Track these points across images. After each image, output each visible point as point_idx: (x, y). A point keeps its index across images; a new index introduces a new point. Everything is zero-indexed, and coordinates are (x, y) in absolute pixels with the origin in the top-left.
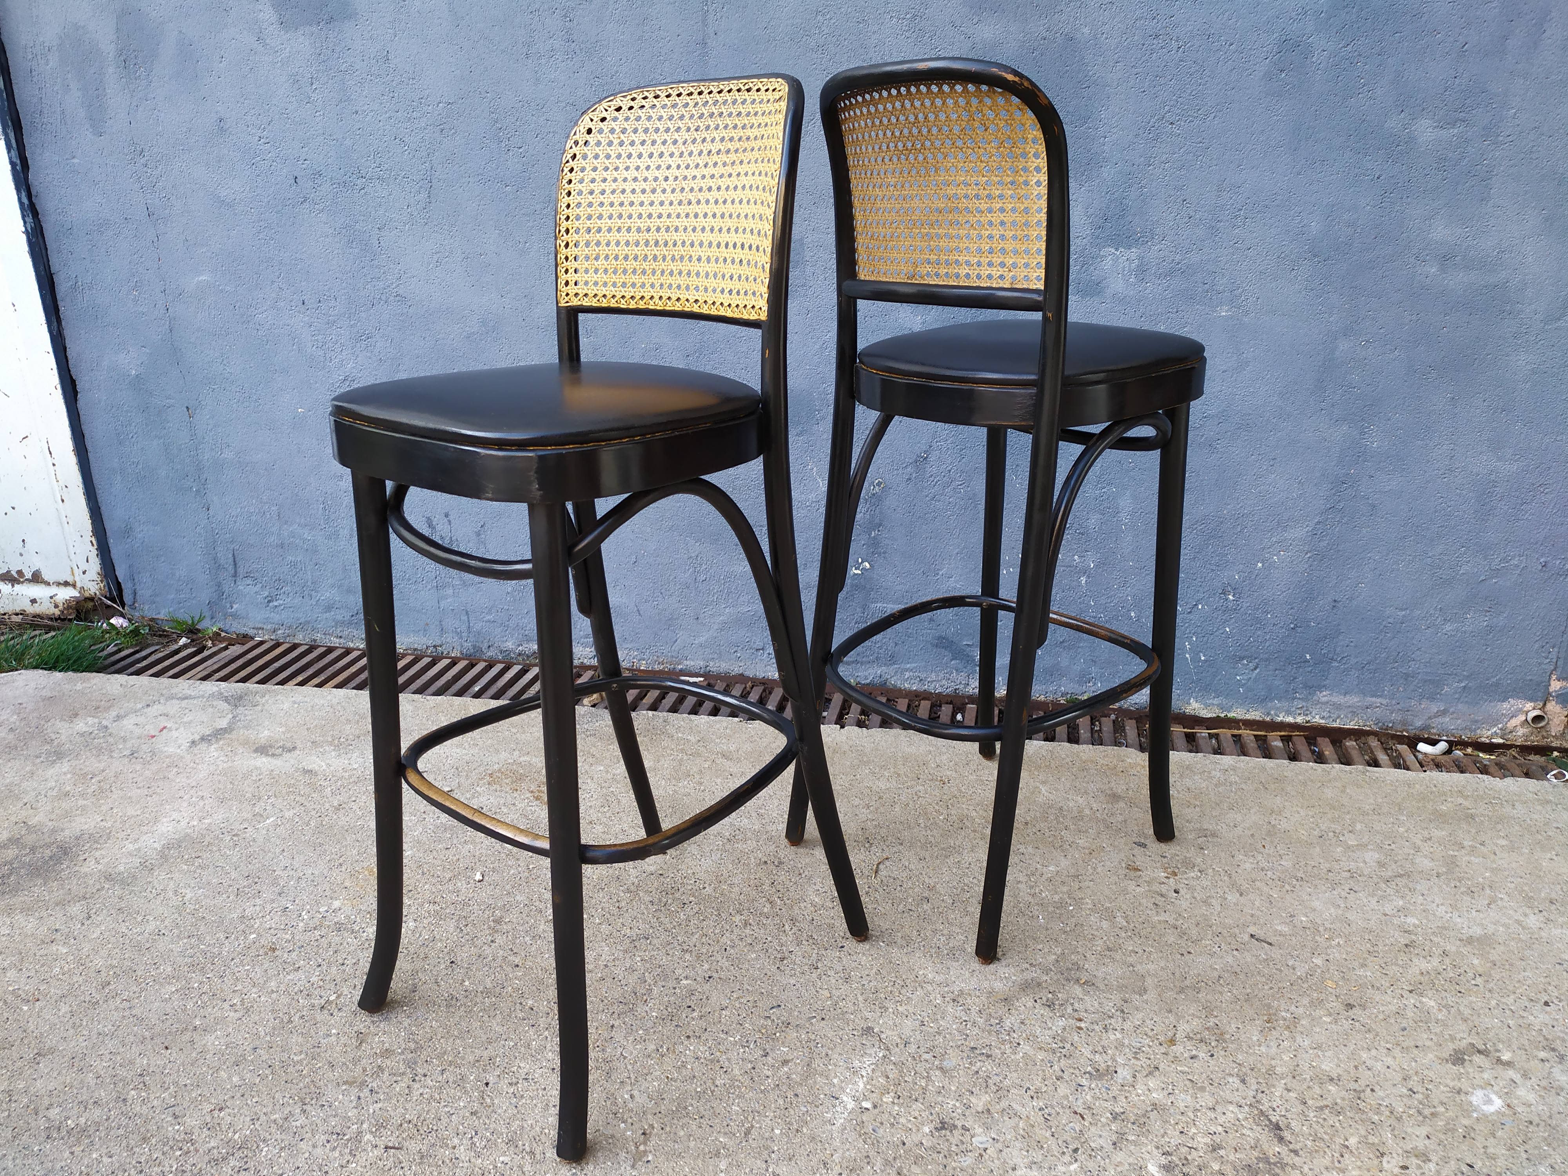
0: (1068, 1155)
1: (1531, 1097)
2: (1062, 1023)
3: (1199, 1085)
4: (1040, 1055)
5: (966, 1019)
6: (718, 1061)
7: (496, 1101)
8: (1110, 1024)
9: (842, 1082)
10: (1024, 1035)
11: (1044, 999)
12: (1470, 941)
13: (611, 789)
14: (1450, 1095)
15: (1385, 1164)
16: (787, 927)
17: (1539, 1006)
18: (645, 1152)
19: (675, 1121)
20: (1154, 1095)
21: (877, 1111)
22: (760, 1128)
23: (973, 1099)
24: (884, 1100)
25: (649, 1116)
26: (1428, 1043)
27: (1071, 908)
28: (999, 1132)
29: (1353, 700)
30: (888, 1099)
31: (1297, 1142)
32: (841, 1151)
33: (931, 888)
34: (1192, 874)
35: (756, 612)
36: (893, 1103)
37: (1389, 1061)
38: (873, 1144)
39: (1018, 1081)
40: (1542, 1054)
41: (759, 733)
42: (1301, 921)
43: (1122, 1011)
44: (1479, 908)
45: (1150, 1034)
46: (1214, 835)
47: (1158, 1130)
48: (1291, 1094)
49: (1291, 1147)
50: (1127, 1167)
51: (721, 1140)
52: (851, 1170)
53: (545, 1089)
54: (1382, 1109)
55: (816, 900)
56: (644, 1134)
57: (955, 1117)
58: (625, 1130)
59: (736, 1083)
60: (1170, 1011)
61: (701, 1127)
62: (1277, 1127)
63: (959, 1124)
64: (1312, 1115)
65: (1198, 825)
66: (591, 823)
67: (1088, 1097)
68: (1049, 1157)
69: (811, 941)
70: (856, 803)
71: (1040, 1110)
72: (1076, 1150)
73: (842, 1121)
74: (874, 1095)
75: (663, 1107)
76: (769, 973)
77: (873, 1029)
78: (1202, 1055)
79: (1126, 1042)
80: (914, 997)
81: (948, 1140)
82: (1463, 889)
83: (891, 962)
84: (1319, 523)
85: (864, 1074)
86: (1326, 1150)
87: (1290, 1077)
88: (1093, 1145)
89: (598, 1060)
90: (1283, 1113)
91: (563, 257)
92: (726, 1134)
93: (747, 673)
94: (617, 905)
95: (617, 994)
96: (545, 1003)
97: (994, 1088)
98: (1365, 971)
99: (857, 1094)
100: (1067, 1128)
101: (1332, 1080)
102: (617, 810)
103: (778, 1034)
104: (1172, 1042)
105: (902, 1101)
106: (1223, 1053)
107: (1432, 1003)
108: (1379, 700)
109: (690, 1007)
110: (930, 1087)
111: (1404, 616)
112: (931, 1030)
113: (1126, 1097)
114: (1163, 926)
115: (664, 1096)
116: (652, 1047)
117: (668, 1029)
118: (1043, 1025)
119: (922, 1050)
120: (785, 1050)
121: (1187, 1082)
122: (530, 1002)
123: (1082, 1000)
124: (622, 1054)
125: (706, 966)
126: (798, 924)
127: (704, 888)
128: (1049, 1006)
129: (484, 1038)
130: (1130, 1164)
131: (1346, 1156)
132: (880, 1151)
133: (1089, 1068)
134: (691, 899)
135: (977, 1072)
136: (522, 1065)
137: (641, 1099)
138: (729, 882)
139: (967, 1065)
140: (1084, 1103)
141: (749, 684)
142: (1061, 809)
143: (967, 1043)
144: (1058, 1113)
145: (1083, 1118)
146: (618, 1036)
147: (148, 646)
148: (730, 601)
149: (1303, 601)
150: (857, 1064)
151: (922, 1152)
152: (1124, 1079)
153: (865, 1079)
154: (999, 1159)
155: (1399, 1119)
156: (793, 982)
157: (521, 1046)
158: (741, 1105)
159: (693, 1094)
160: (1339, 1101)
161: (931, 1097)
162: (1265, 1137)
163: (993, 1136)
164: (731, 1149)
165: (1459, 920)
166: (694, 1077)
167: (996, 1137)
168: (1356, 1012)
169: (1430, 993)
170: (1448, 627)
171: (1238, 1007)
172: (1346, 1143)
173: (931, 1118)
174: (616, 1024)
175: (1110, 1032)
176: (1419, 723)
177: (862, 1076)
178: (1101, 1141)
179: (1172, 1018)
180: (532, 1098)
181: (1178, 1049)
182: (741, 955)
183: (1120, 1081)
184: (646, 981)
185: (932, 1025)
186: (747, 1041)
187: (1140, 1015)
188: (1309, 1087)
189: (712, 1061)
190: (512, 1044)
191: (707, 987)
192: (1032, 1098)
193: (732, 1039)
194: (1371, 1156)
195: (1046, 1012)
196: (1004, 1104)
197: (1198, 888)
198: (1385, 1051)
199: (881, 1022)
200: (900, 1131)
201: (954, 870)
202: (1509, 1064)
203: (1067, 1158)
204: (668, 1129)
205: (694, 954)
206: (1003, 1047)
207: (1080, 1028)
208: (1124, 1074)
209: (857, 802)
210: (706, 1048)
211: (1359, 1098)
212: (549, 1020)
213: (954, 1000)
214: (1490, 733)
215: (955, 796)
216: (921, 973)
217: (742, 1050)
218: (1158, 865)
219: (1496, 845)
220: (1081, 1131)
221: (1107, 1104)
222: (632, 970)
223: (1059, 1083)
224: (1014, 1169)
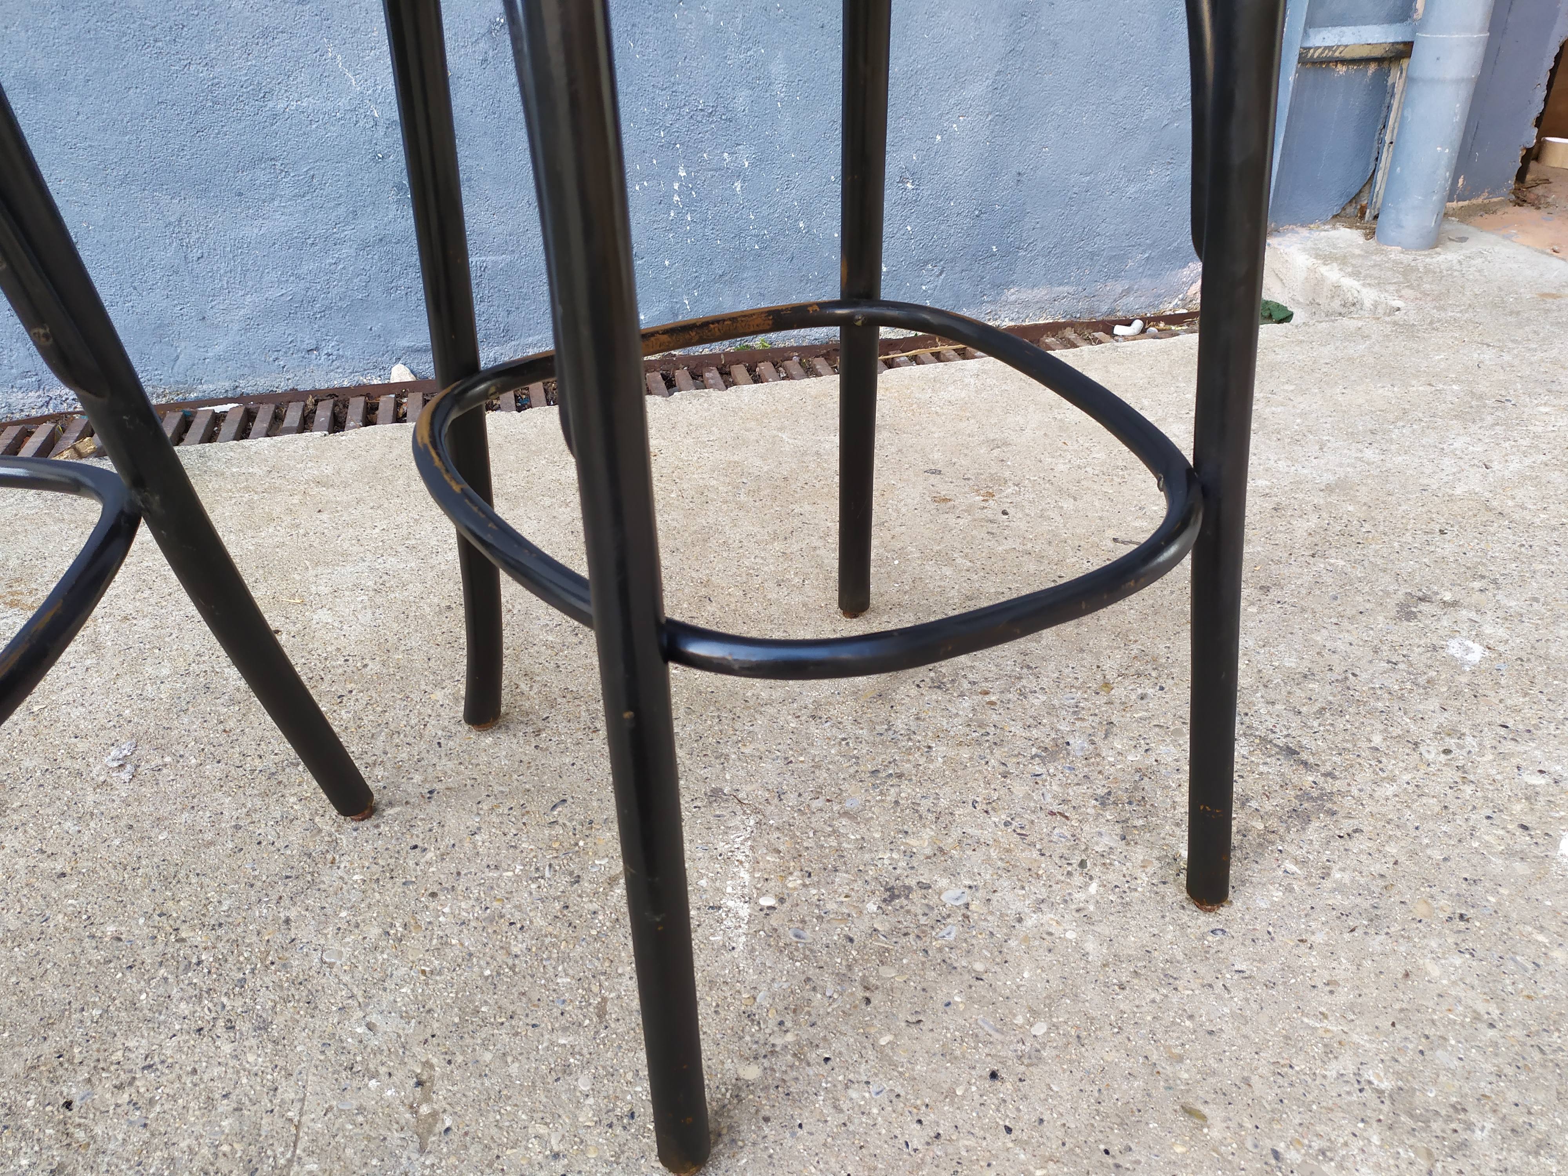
0: (1076, 875)
1: (1502, 632)
2: (967, 703)
3: (1172, 728)
4: (965, 754)
5: (843, 736)
6: (502, 916)
7: (98, 1130)
8: (1024, 687)
9: (714, 880)
10: (930, 734)
11: (927, 680)
12: (1329, 489)
13: (145, 564)
14: (1429, 655)
15: (1425, 754)
16: (523, 686)
17: (1438, 537)
18: (434, 1115)
19: (468, 1040)
20: (1130, 758)
21: (787, 905)
22: (619, 997)
23: (912, 841)
24: (790, 885)
25: (417, 1049)
26: (1368, 606)
27: (896, 562)
28: (971, 875)
29: (1041, 293)
30: (794, 882)
31: (1324, 762)
32: (764, 987)
33: (706, 584)
34: (1010, 490)
35: (294, 294)
36: (804, 885)
37: (1348, 638)
38: (806, 957)
39: (957, 797)
40: (1477, 585)
41: (361, 444)
42: (1155, 512)
43: (1029, 667)
44: (1316, 455)
45: (1077, 684)
46: (1006, 444)
47: (1164, 802)
48: (1277, 707)
49: (1322, 770)
50: (1157, 864)
51: (562, 1041)
52: (795, 1011)
53: (194, 1071)
54: (1379, 692)
55: (550, 638)
56: (420, 1083)
57: (900, 875)
58: (381, 1090)
59: (547, 940)
60: (1082, 650)
61: (517, 1034)
62: (1290, 752)
63: (913, 883)
64: (1316, 724)
65: (982, 438)
66: (126, 618)
67: (1055, 787)
68: (1055, 887)
69: (568, 696)
70: (548, 503)
71: (1007, 824)
72: (1082, 864)
73: (743, 939)
74: (772, 884)
75: (436, 1025)
76: (525, 759)
77: (721, 790)
78: (1150, 691)
79: (1056, 702)
80: (756, 729)
81: (908, 912)
82: (1287, 440)
83: (701, 693)
84: (999, 72)
85: (743, 859)
86: (1359, 760)
87: (1261, 687)
88: (1097, 848)
89: (281, 987)
90: (1285, 733)
92: (565, 1029)
93: (301, 387)
94: (221, 727)
95: (275, 865)
96: (141, 921)
97: (931, 817)
98: (1254, 547)
99: (746, 891)
100: (1055, 838)
101: (1305, 676)
102: (167, 591)
103: (581, 843)
104: (1107, 686)
105: (816, 879)
106: (1170, 681)
107: (1341, 563)
108: (1066, 288)
109: (415, 847)
110: (845, 845)
111: (1089, 182)
112: (805, 766)
113: (1100, 772)
114: (1013, 555)
115: (430, 1004)
116: (374, 932)
117: (392, 893)
118: (945, 713)
119: (807, 796)
120: (603, 862)
121: (1157, 729)
122: (110, 929)
123: (973, 667)
124: (323, 962)
125: (417, 778)
126: (538, 678)
127: (366, 666)
128: (939, 687)
129: (34, 1020)
130: (1158, 859)
131: (1384, 760)
132: (821, 964)
133: (1034, 751)
134: (349, 686)
135: (897, 803)
136: (131, 1044)
137: (388, 1025)
138: (403, 648)
139: (878, 798)
140: (1055, 797)
141: (310, 400)
142: (817, 453)
143: (863, 768)
144: (1032, 822)
145: (1067, 817)
146: (304, 933)
148: (250, 283)
149: (987, 178)
150: (722, 847)
151: (882, 942)
152: (1082, 749)
153: (747, 865)
154: (991, 913)
155: (1401, 698)
156: (568, 760)
157: (118, 1009)
158: (571, 972)
159: (480, 983)
160: (1330, 698)
161: (855, 858)
162: (1287, 767)
163: (968, 882)
164: (585, 1051)
165: (1305, 471)
166: (471, 955)
167: (971, 883)
168: (1274, 593)
169: (1332, 552)
170: (1132, 189)
171: (1153, 624)
172: (1372, 745)
173: (868, 888)
174: (293, 914)
175: (1031, 697)
176: (1105, 308)
177: (741, 862)
178: (1106, 840)
179: (1088, 659)
180: (173, 1098)
181: (1118, 692)
182: (468, 745)
183: (1079, 754)
184: (320, 831)
185: (802, 759)
186: (537, 869)
187: (1052, 666)
188: (1289, 693)
189: (491, 920)
190: (96, 1013)
191: (432, 808)
192: (986, 812)
193: (510, 874)
194: (1407, 751)
195: (937, 695)
196: (956, 833)
197: (1025, 503)
198: (1334, 627)
199: (728, 777)
200: (835, 923)
201: (725, 554)
202: (1455, 604)
203: (1078, 880)
204: (460, 1059)
205: (388, 765)
206: (911, 757)
207: (992, 703)
208: (1078, 743)
209: (547, 501)
210: (472, 902)
211: (1348, 688)
212: (160, 947)
213: (814, 717)
214: (1171, 306)
215: (677, 467)
216: (749, 694)
217: (534, 886)
218: (967, 489)
219: (1286, 391)
220: (1073, 836)
221: (1083, 789)
222: (289, 820)
223: (1008, 781)
224: (1020, 920)
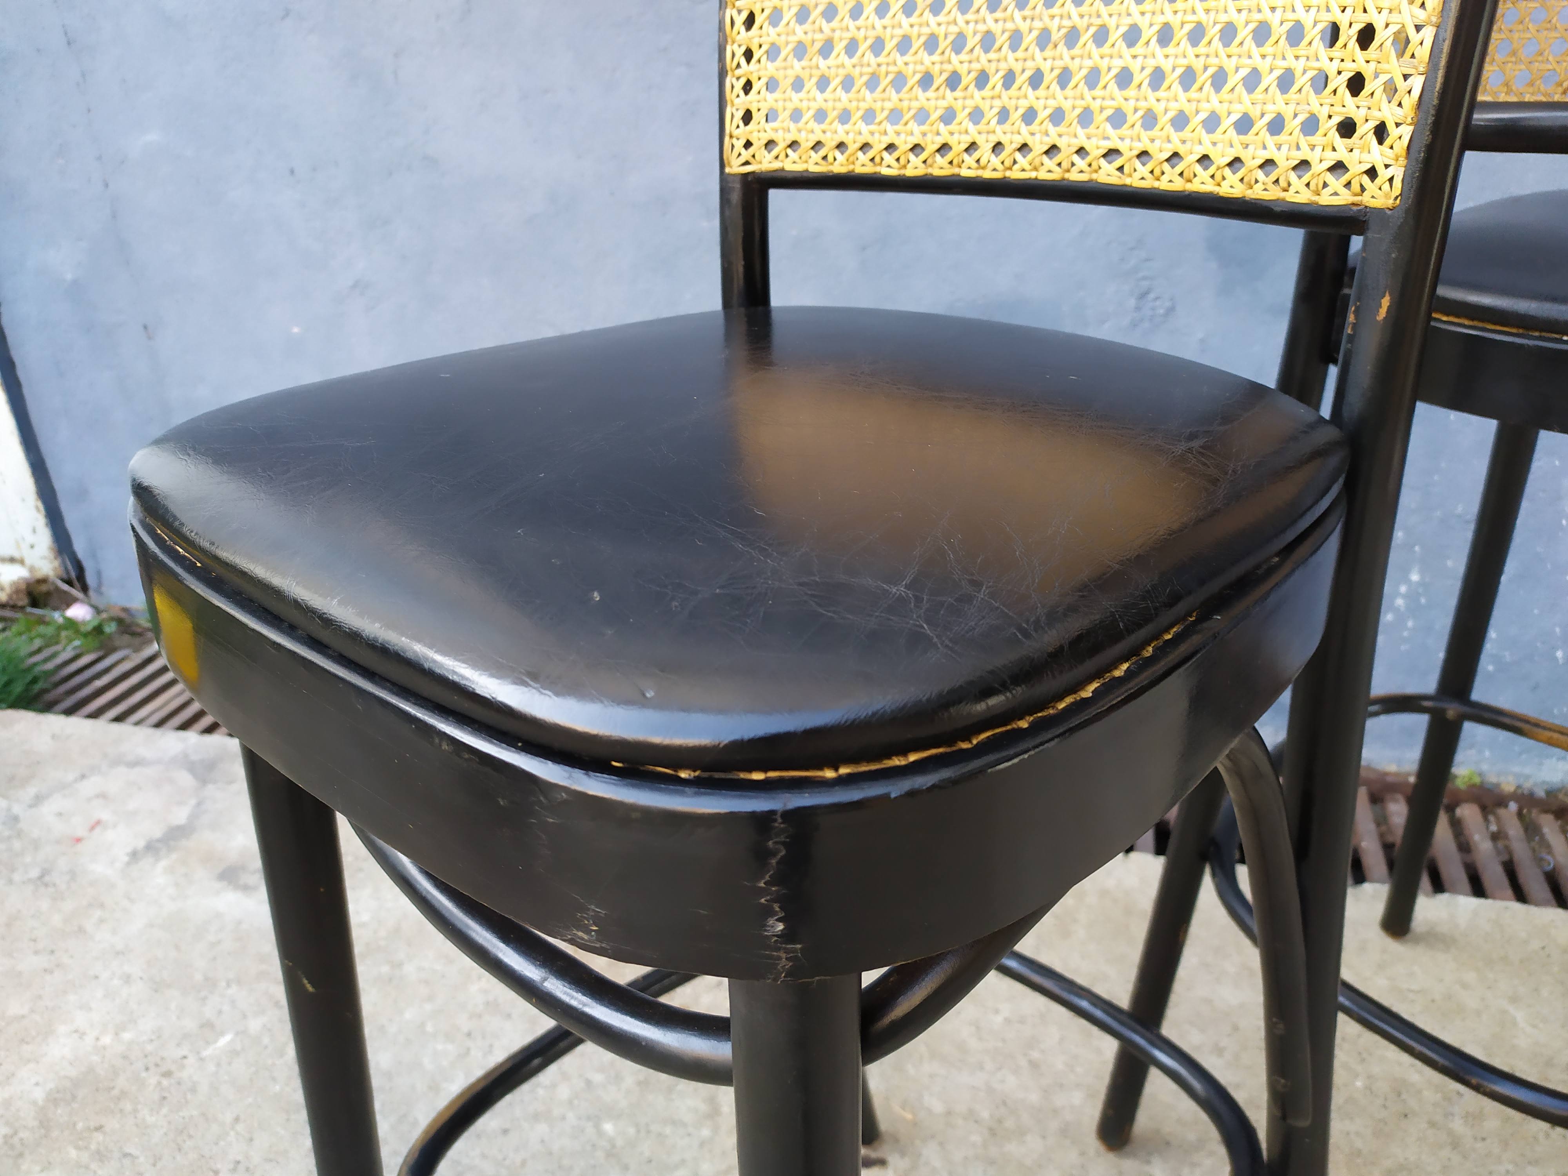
91: (740, 52)
147: (114, 650)
